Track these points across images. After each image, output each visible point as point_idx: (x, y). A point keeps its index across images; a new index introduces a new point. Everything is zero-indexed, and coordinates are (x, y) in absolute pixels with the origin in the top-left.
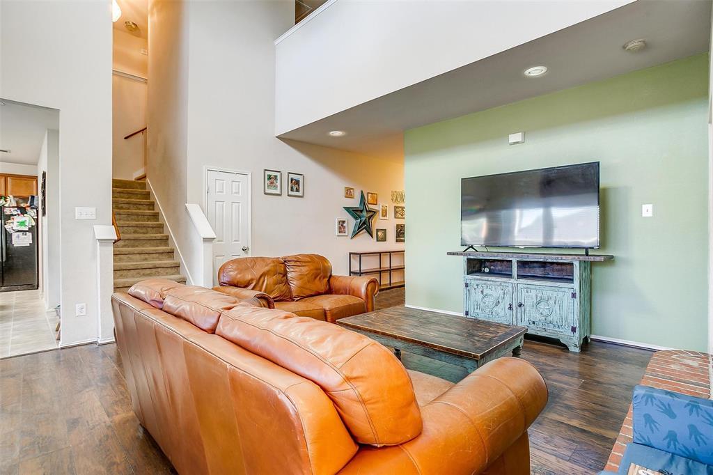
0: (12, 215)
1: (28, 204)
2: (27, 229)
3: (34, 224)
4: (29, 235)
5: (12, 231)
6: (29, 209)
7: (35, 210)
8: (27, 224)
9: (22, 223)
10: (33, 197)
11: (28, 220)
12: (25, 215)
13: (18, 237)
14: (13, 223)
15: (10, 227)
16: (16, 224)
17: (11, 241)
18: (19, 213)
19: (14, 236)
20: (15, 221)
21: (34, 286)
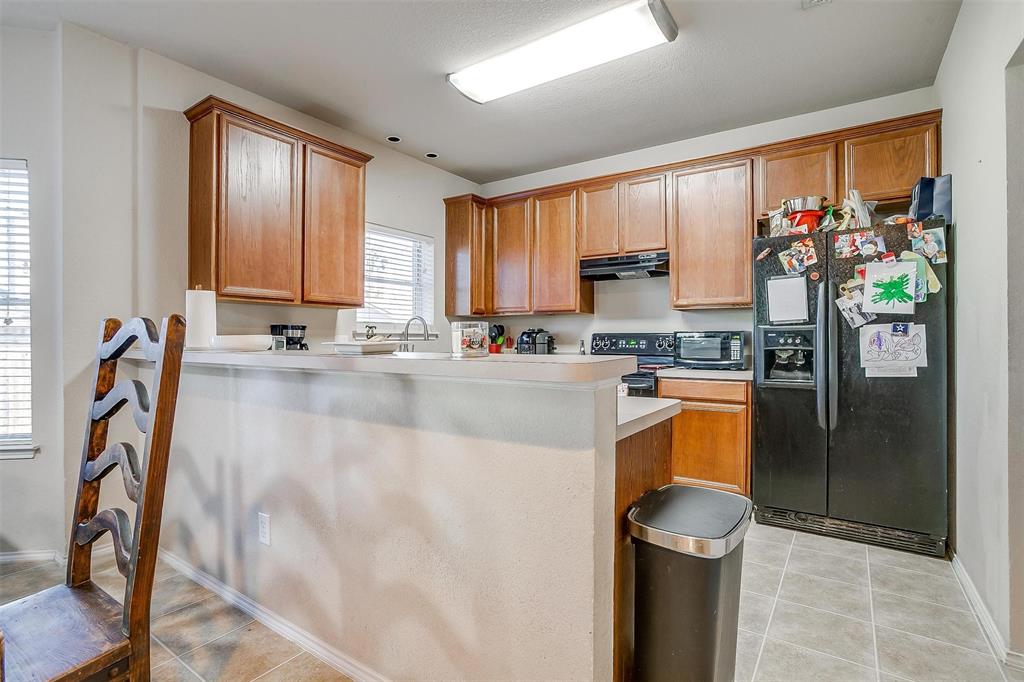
0: (860, 259)
1: (911, 215)
2: (908, 308)
3: (936, 286)
4: (918, 331)
5: (859, 321)
6: (915, 230)
7: (940, 232)
8: (910, 290)
9: (893, 289)
10: (928, 185)
11: (913, 272)
12: (905, 254)
13: (878, 340)
14: (861, 288)
15: (851, 304)
16: (871, 291)
17: (856, 357)
18: (882, 248)
19: (867, 334)
20: (869, 282)
21: (934, 544)
